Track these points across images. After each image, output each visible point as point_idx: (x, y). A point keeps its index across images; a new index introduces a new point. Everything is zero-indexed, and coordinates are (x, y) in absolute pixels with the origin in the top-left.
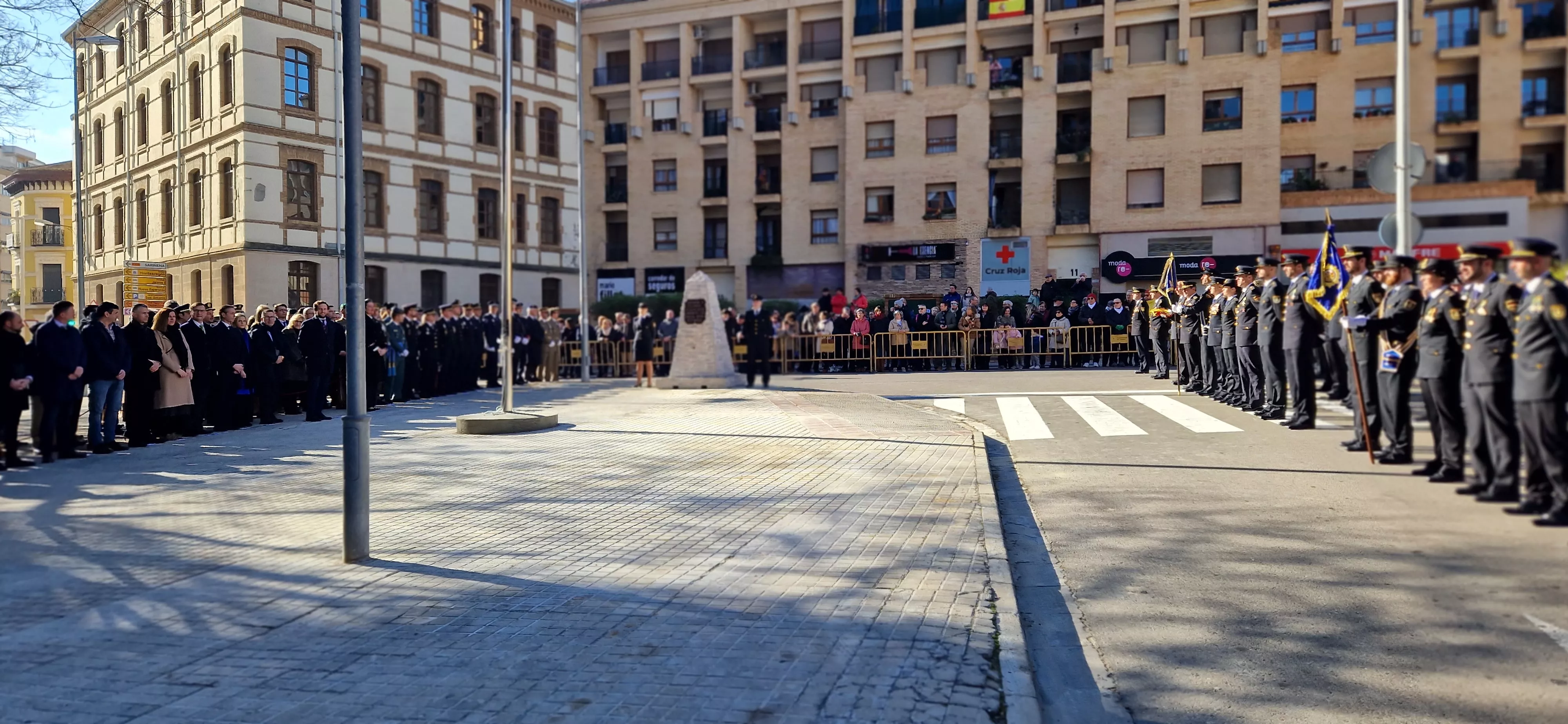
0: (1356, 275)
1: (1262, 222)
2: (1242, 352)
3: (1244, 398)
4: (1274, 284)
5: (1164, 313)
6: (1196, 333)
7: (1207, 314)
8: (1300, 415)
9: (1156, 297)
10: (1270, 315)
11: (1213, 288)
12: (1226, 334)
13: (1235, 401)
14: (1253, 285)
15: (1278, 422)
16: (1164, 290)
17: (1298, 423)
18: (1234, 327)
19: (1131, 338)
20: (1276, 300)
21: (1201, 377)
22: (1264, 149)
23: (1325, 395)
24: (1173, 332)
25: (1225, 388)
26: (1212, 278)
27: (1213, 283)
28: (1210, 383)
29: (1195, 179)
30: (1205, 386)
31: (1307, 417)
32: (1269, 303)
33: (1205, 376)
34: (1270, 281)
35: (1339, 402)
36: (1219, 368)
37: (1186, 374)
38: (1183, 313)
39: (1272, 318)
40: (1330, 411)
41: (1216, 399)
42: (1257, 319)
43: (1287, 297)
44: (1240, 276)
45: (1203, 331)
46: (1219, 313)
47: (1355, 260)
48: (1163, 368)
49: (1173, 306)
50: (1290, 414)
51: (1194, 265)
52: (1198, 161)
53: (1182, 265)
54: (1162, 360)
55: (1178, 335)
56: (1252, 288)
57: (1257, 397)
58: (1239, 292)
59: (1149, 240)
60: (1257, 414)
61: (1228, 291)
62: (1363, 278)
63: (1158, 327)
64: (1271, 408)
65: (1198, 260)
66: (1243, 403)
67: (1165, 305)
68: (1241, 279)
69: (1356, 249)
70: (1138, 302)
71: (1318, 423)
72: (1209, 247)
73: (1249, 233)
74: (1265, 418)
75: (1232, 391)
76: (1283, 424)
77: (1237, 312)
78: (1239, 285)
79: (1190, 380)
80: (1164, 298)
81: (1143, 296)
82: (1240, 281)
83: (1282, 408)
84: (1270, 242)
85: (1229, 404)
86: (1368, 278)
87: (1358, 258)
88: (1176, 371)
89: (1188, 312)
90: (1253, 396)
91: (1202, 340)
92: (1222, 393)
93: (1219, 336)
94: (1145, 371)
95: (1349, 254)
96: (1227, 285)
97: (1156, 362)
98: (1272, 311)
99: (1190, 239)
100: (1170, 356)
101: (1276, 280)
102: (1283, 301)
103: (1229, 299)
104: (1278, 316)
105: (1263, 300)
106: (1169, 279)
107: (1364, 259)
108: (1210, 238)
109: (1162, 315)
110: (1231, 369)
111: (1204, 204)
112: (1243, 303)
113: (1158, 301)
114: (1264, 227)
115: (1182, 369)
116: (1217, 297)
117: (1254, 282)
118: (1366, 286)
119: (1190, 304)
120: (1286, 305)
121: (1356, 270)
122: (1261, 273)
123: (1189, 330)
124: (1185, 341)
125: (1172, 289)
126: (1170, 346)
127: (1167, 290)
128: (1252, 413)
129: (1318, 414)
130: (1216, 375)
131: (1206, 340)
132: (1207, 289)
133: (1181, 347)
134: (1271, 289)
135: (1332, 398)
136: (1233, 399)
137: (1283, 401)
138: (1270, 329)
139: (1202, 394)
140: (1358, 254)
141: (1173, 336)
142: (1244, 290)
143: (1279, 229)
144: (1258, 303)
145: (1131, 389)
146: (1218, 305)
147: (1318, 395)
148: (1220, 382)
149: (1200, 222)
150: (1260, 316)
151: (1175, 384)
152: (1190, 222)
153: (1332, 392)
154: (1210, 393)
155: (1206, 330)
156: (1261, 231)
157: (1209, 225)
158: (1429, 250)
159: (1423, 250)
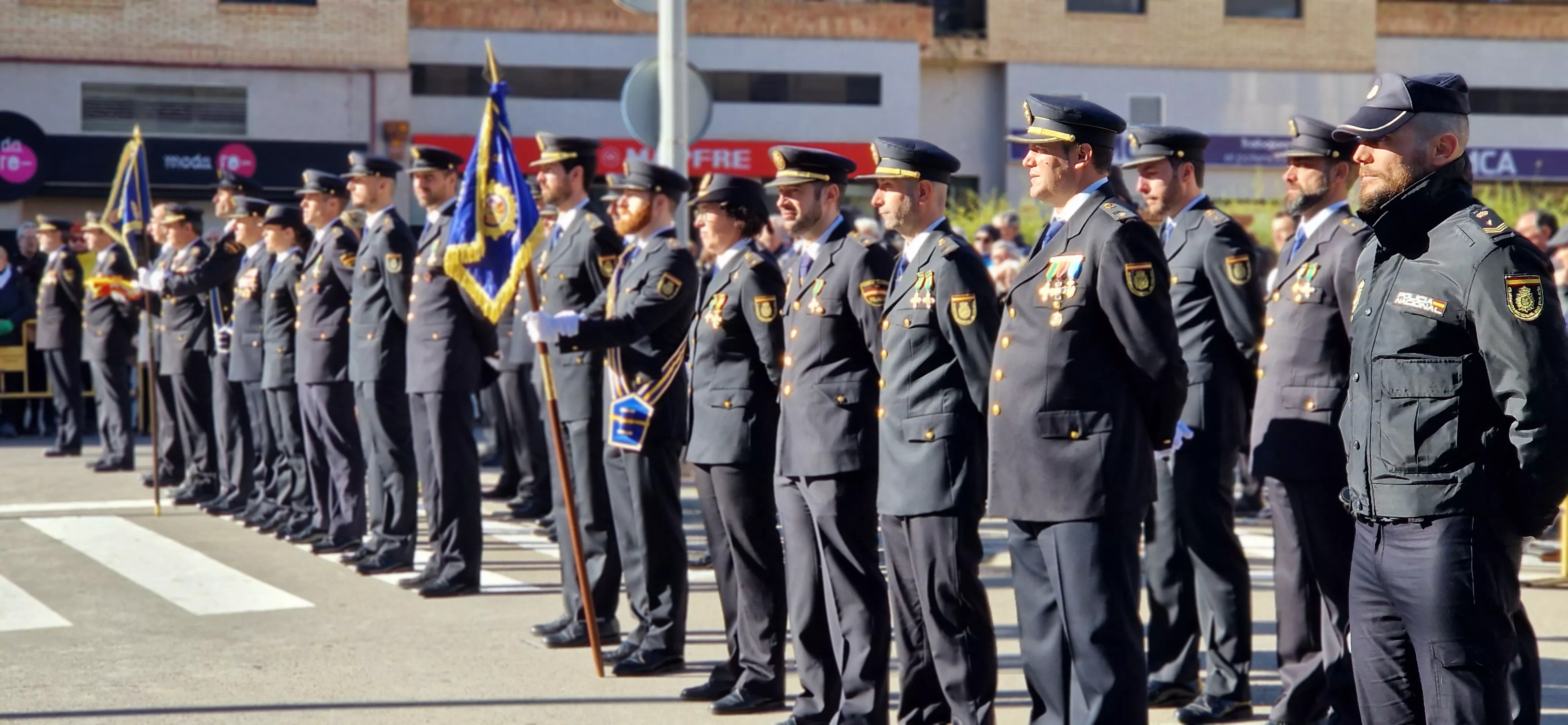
0: (566, 209)
1: (367, 59)
2: (310, 400)
3: (317, 520)
4: (388, 224)
5: (121, 290)
6: (200, 345)
7: (228, 296)
8: (446, 561)
9: (100, 246)
10: (380, 303)
11: (241, 226)
12: (274, 350)
13: (298, 528)
14: (339, 224)
15: (393, 579)
16: (118, 226)
17: (441, 580)
18: (291, 331)
19: (35, 357)
20: (392, 265)
21: (212, 464)
23: (502, 507)
24: (142, 342)
25: (272, 494)
26: (239, 200)
27: (241, 213)
28: (236, 479)
30: (223, 489)
31: (462, 565)
32: (377, 271)
33: (222, 463)
34: (379, 213)
35: (534, 525)
36: (256, 440)
37: (176, 456)
38: (167, 290)
39: (383, 310)
40: (514, 547)
41: (249, 524)
42: (346, 314)
43: (418, 260)
44: (311, 197)
45: (218, 343)
46: (258, 295)
47: (561, 170)
48: (119, 441)
49: (142, 271)
50: (422, 557)
51: (200, 163)
53: (171, 161)
54: (115, 420)
55: (155, 350)
56: (337, 232)
57: (348, 516)
58: (304, 238)
59: (85, 87)
60: (347, 561)
61: (276, 239)
62: (579, 217)
63: (104, 328)
64: (380, 543)
65: (212, 149)
66: (315, 531)
67: (122, 269)
68: (312, 204)
69: (564, 144)
70: (52, 256)
71: (487, 578)
72: (239, 117)
73: (333, 86)
74: (365, 570)
75: (288, 501)
76: (406, 585)
77: (300, 293)
78: (307, 219)
79: (188, 473)
80: (118, 249)
81: (65, 240)
82: (309, 210)
83: (404, 543)
84: (385, 114)
85: (281, 536)
86: (588, 217)
87: (567, 165)
88: (149, 449)
89: (181, 289)
90: (338, 512)
91: (215, 364)
92: (265, 508)
93: (257, 355)
94: (72, 448)
95: (549, 156)
96: (273, 221)
97: (101, 422)
98: (383, 292)
100: (137, 408)
101: (392, 213)
102: (408, 270)
103: (282, 257)
104: (396, 305)
105: (363, 264)
106: (131, 196)
107: (579, 170)
108: (241, 93)
109: (116, 296)
110: (286, 442)
112: (316, 271)
113: (105, 257)
114: (372, 72)
115: (166, 443)
116: (252, 251)
117: (344, 217)
118: (586, 238)
119: (184, 269)
120: (415, 279)
121: (562, 198)
122: (358, 192)
123: (181, 338)
124: (171, 366)
125: (138, 225)
126: (136, 380)
127: (126, 228)
128: (335, 558)
129: (486, 556)
130: (250, 459)
131: (226, 367)
132: (228, 228)
133: (165, 383)
134: (381, 236)
135: (520, 514)
136: (292, 521)
137: (409, 524)
138: (378, 339)
139: (215, 511)
140: (565, 155)
141: (143, 356)
142: (319, 235)
143: (405, 81)
144: (350, 273)
145: (29, 497)
146: (254, 272)
147: (487, 507)
148: (260, 477)
149: (215, 48)
150: (356, 303)
151: (149, 483)
152: (191, 47)
153: (518, 500)
154: (236, 507)
155: (226, 339)
156: (363, 81)
157: (239, 57)
158: (727, 153)
159: (717, 153)
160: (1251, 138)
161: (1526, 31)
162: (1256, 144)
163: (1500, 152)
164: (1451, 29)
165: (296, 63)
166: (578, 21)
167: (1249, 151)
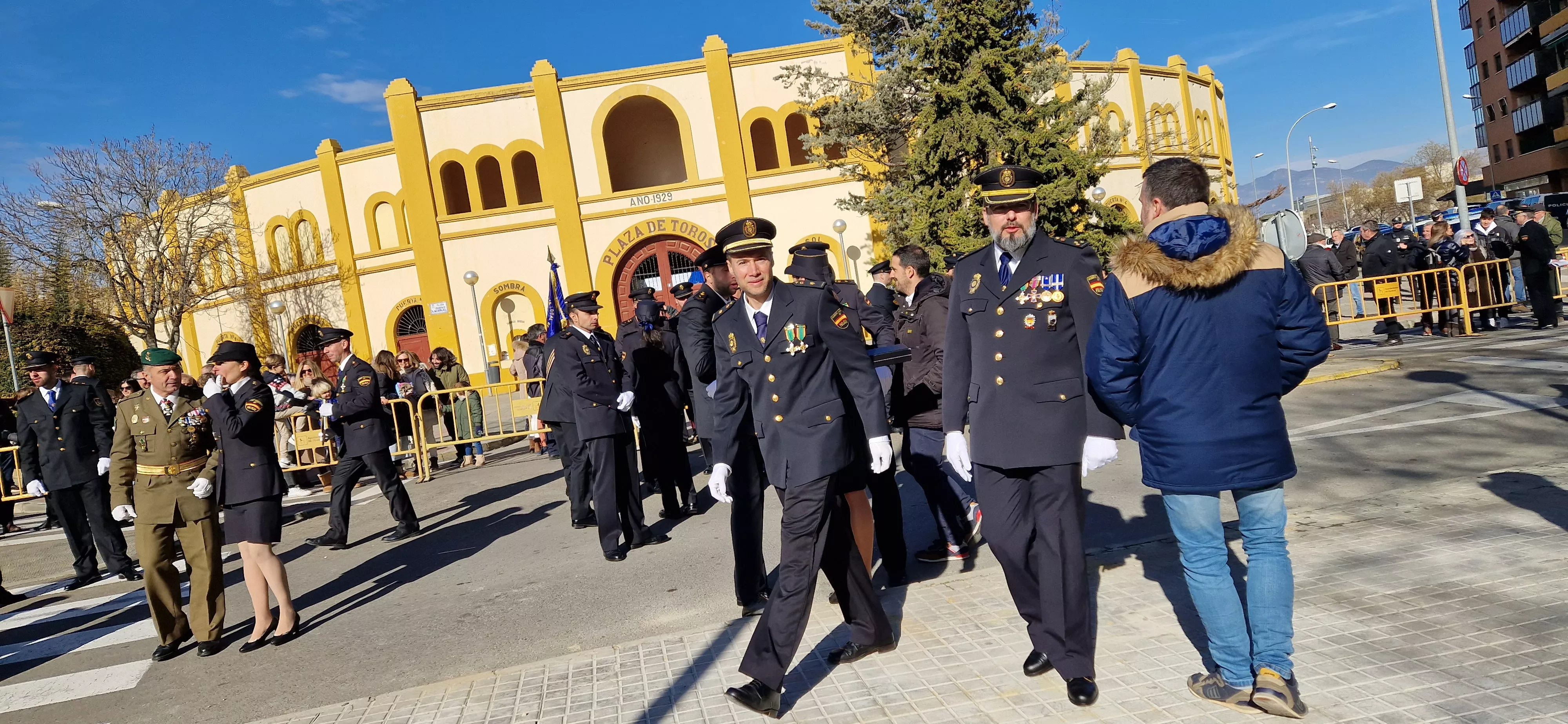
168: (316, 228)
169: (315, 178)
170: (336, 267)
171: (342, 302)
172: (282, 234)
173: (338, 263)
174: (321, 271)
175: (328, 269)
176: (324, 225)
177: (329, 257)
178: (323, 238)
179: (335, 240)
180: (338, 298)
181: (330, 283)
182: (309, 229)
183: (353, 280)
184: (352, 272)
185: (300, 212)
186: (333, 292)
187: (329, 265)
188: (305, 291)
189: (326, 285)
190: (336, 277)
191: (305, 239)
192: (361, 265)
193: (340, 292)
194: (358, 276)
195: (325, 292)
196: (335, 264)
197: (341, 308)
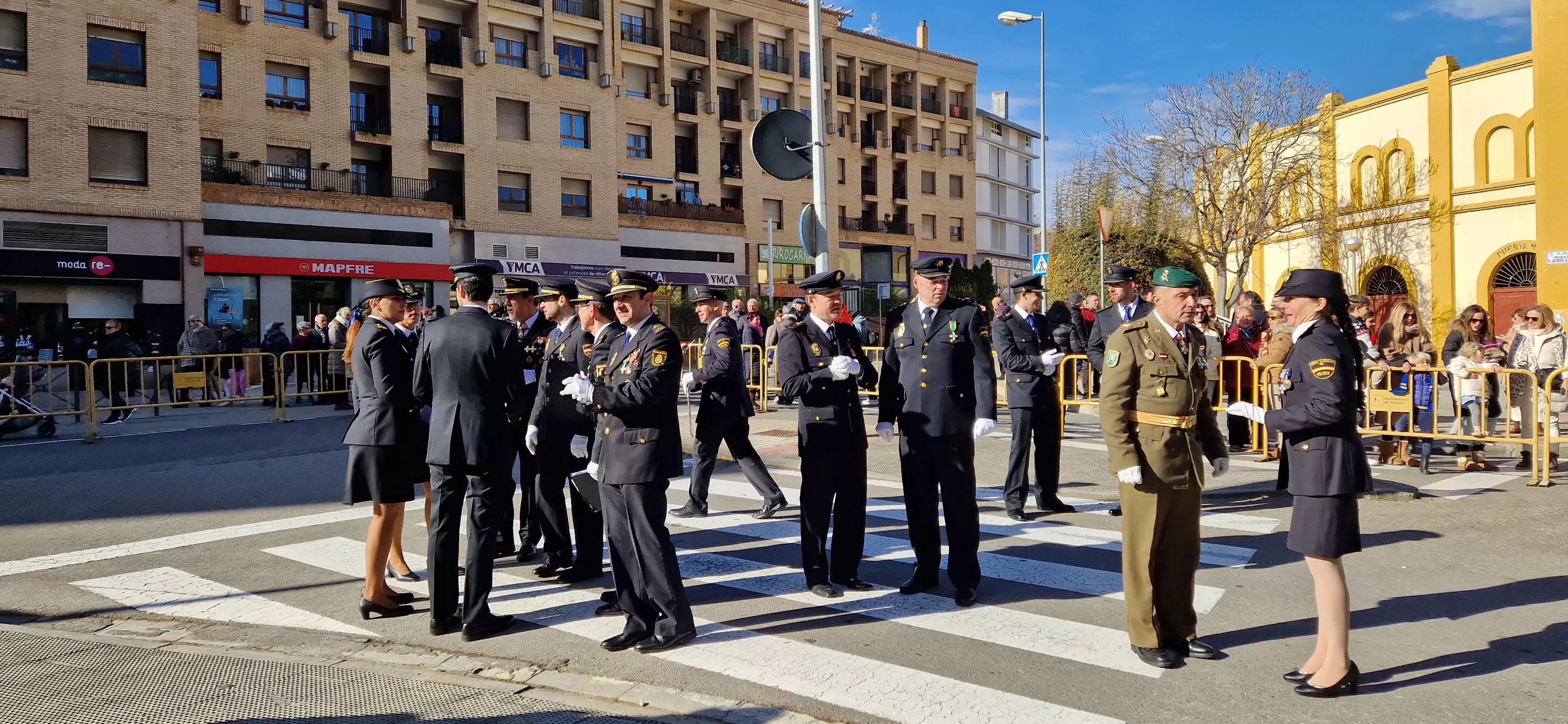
1: (176, 215)
22: (177, 120)
29: (80, 144)
51: (79, 265)
52: (82, 119)
59: (5, 223)
65: (85, 258)
72: (103, 242)
73: (159, 227)
84: (190, 243)
99: (72, 227)
108: (105, 229)
111: (91, 180)
114: (181, 221)
143: (201, 226)
149: (86, 205)
152: (72, 204)
156: (176, 226)
157: (101, 211)
158: (362, 267)
159: (357, 266)
160: (573, 265)
161: (664, 227)
162: (576, 268)
163: (657, 273)
164: (638, 225)
165: (137, 215)
166: (284, 202)
167: (573, 270)
168: (1411, 159)
169: (1420, 103)
170: (1428, 203)
171: (1428, 243)
172: (1371, 165)
173: (1431, 199)
174: (1409, 207)
175: (1417, 205)
176: (1421, 154)
177: (1422, 190)
178: (1417, 170)
179: (1432, 171)
180: (1424, 238)
181: (1417, 221)
182: (1402, 160)
183: (1445, 219)
184: (1446, 209)
185: (1396, 141)
186: (1418, 231)
187: (1420, 201)
188: (1385, 229)
189: (1412, 223)
190: (1427, 215)
191: (1396, 171)
192: (1458, 201)
193: (1427, 231)
194: (1453, 213)
195: (1411, 232)
196: (1427, 199)
197: (1425, 250)
